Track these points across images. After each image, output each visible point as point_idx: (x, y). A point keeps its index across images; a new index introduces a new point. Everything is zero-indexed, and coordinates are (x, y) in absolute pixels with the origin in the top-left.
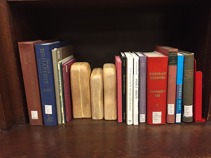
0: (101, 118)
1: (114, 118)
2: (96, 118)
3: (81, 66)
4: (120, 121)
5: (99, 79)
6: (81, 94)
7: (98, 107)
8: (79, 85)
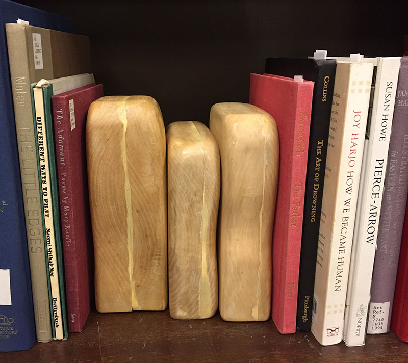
0: (206, 312)
1: (257, 314)
2: (189, 312)
3: (132, 106)
4: (287, 327)
5: (205, 160)
6: (129, 219)
7: (198, 272)
8: (123, 186)
